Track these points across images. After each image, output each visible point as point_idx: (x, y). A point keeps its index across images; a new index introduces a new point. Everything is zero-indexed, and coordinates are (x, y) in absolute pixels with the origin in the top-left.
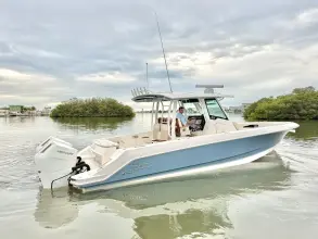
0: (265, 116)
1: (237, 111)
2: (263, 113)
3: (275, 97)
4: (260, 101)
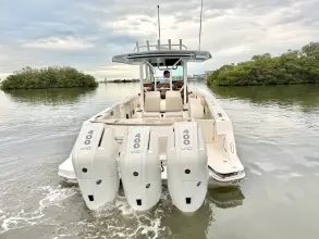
0: (227, 82)
1: (199, 79)
2: (225, 79)
4: (222, 69)
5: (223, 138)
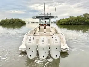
1: (55, 23)
2: (61, 23)
3: (65, 19)
4: (61, 20)
5: (63, 39)
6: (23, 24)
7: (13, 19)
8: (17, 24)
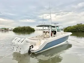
0: (69, 31)
1: (62, 30)
4: (68, 27)
6: (33, 31)
7: (24, 27)
8: (27, 31)
